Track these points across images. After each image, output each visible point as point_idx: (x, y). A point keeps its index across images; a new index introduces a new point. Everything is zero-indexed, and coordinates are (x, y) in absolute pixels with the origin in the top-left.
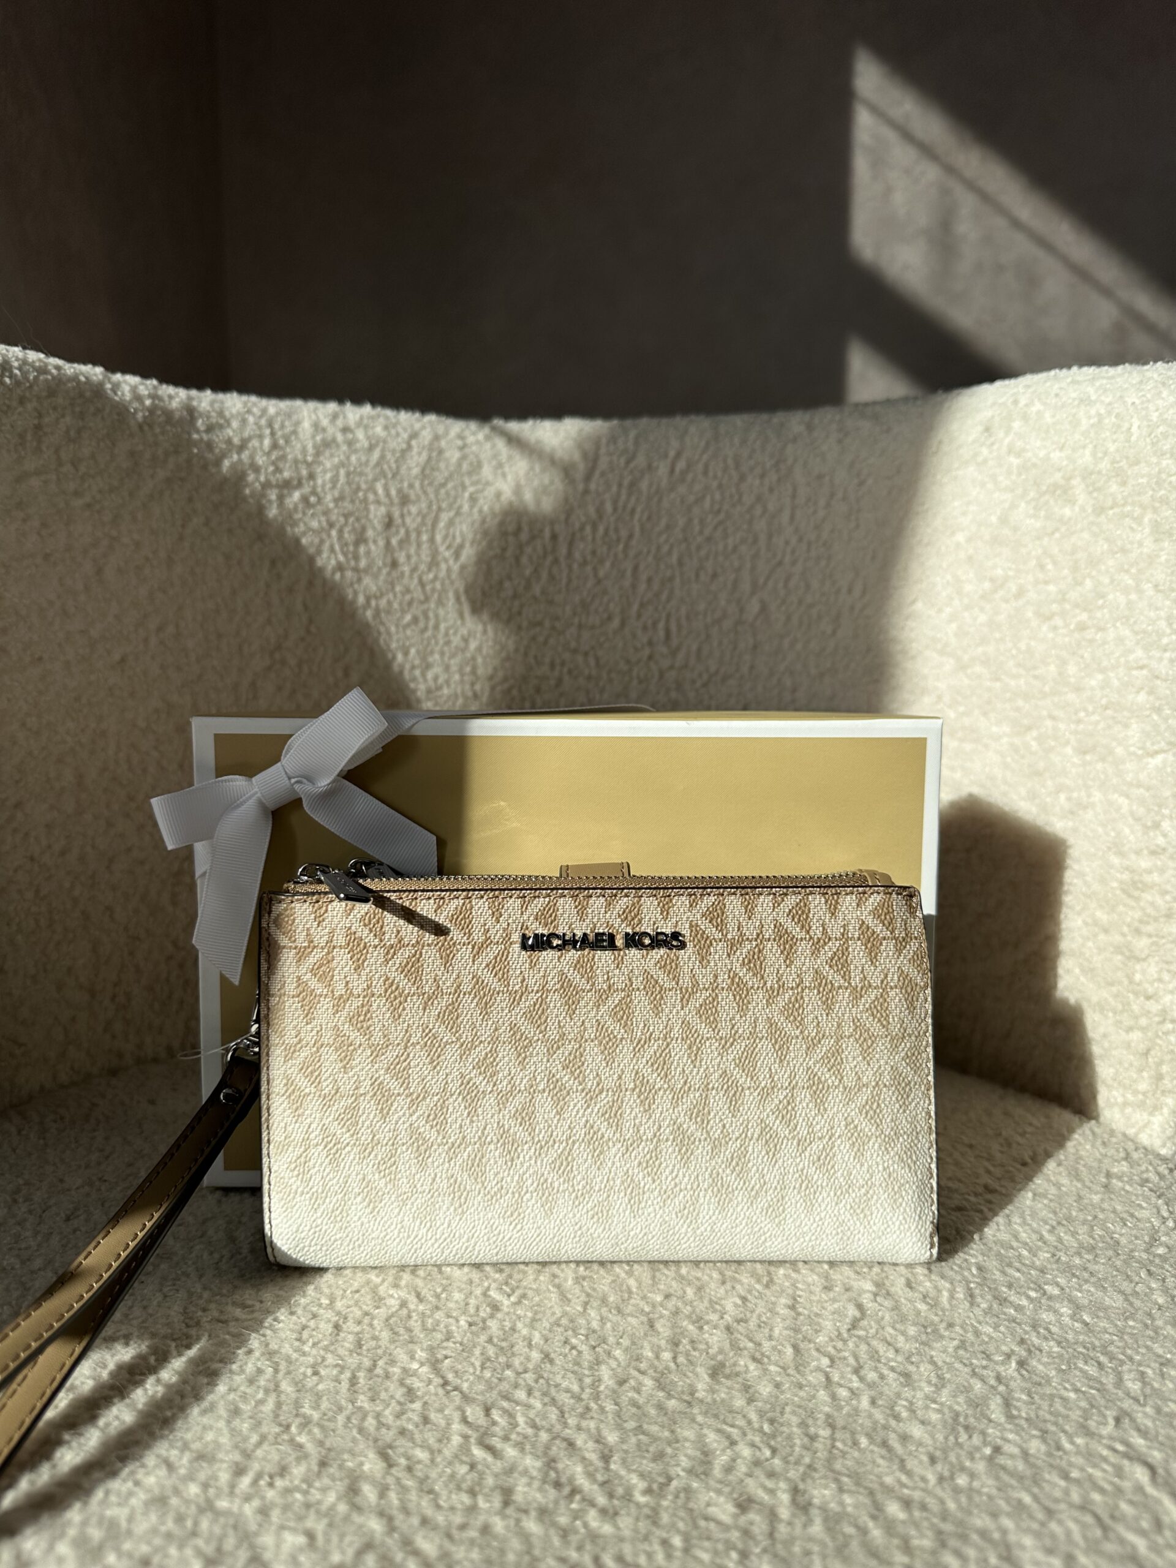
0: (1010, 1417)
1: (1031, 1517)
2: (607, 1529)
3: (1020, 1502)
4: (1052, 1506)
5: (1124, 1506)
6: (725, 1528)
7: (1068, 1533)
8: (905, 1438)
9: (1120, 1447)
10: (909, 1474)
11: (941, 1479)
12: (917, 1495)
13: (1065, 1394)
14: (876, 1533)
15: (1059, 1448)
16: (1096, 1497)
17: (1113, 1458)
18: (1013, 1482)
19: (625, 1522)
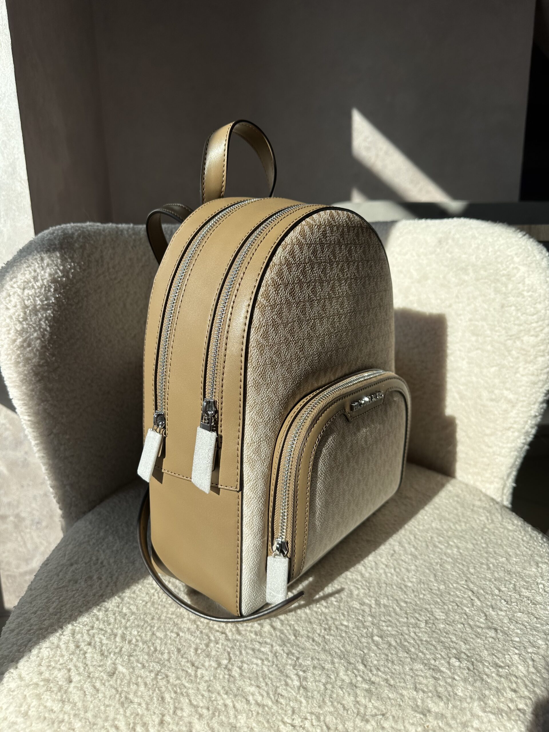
0: (436, 580)
1: (439, 604)
2: (327, 611)
3: (437, 601)
4: (445, 602)
5: (465, 601)
6: (358, 610)
7: (449, 608)
8: (406, 586)
9: (466, 587)
10: (407, 595)
11: (415, 596)
12: (408, 600)
13: (452, 573)
14: (398, 609)
15: (449, 587)
16: (457, 599)
17: (463, 589)
18: (435, 596)
19: (331, 609)
